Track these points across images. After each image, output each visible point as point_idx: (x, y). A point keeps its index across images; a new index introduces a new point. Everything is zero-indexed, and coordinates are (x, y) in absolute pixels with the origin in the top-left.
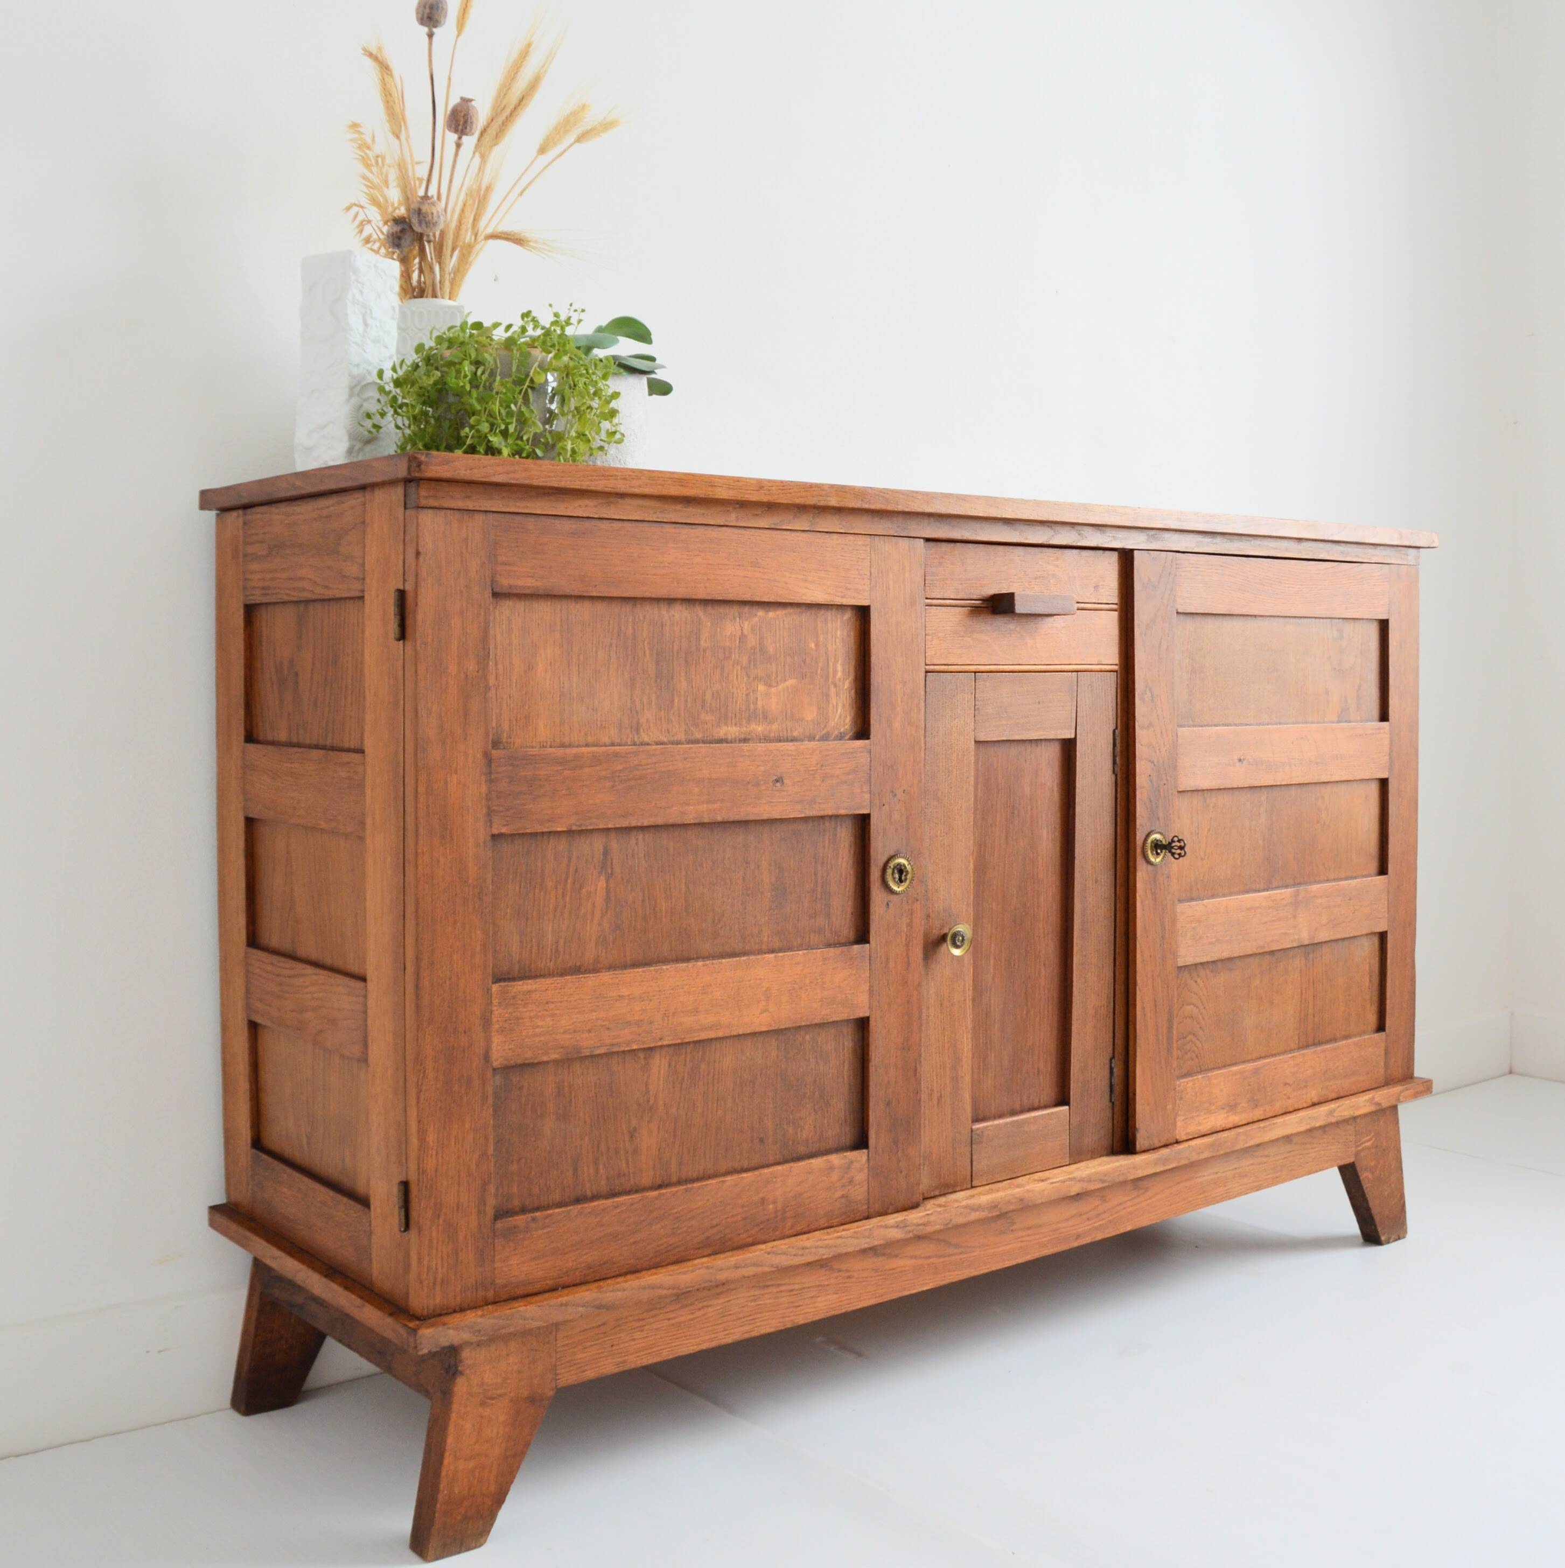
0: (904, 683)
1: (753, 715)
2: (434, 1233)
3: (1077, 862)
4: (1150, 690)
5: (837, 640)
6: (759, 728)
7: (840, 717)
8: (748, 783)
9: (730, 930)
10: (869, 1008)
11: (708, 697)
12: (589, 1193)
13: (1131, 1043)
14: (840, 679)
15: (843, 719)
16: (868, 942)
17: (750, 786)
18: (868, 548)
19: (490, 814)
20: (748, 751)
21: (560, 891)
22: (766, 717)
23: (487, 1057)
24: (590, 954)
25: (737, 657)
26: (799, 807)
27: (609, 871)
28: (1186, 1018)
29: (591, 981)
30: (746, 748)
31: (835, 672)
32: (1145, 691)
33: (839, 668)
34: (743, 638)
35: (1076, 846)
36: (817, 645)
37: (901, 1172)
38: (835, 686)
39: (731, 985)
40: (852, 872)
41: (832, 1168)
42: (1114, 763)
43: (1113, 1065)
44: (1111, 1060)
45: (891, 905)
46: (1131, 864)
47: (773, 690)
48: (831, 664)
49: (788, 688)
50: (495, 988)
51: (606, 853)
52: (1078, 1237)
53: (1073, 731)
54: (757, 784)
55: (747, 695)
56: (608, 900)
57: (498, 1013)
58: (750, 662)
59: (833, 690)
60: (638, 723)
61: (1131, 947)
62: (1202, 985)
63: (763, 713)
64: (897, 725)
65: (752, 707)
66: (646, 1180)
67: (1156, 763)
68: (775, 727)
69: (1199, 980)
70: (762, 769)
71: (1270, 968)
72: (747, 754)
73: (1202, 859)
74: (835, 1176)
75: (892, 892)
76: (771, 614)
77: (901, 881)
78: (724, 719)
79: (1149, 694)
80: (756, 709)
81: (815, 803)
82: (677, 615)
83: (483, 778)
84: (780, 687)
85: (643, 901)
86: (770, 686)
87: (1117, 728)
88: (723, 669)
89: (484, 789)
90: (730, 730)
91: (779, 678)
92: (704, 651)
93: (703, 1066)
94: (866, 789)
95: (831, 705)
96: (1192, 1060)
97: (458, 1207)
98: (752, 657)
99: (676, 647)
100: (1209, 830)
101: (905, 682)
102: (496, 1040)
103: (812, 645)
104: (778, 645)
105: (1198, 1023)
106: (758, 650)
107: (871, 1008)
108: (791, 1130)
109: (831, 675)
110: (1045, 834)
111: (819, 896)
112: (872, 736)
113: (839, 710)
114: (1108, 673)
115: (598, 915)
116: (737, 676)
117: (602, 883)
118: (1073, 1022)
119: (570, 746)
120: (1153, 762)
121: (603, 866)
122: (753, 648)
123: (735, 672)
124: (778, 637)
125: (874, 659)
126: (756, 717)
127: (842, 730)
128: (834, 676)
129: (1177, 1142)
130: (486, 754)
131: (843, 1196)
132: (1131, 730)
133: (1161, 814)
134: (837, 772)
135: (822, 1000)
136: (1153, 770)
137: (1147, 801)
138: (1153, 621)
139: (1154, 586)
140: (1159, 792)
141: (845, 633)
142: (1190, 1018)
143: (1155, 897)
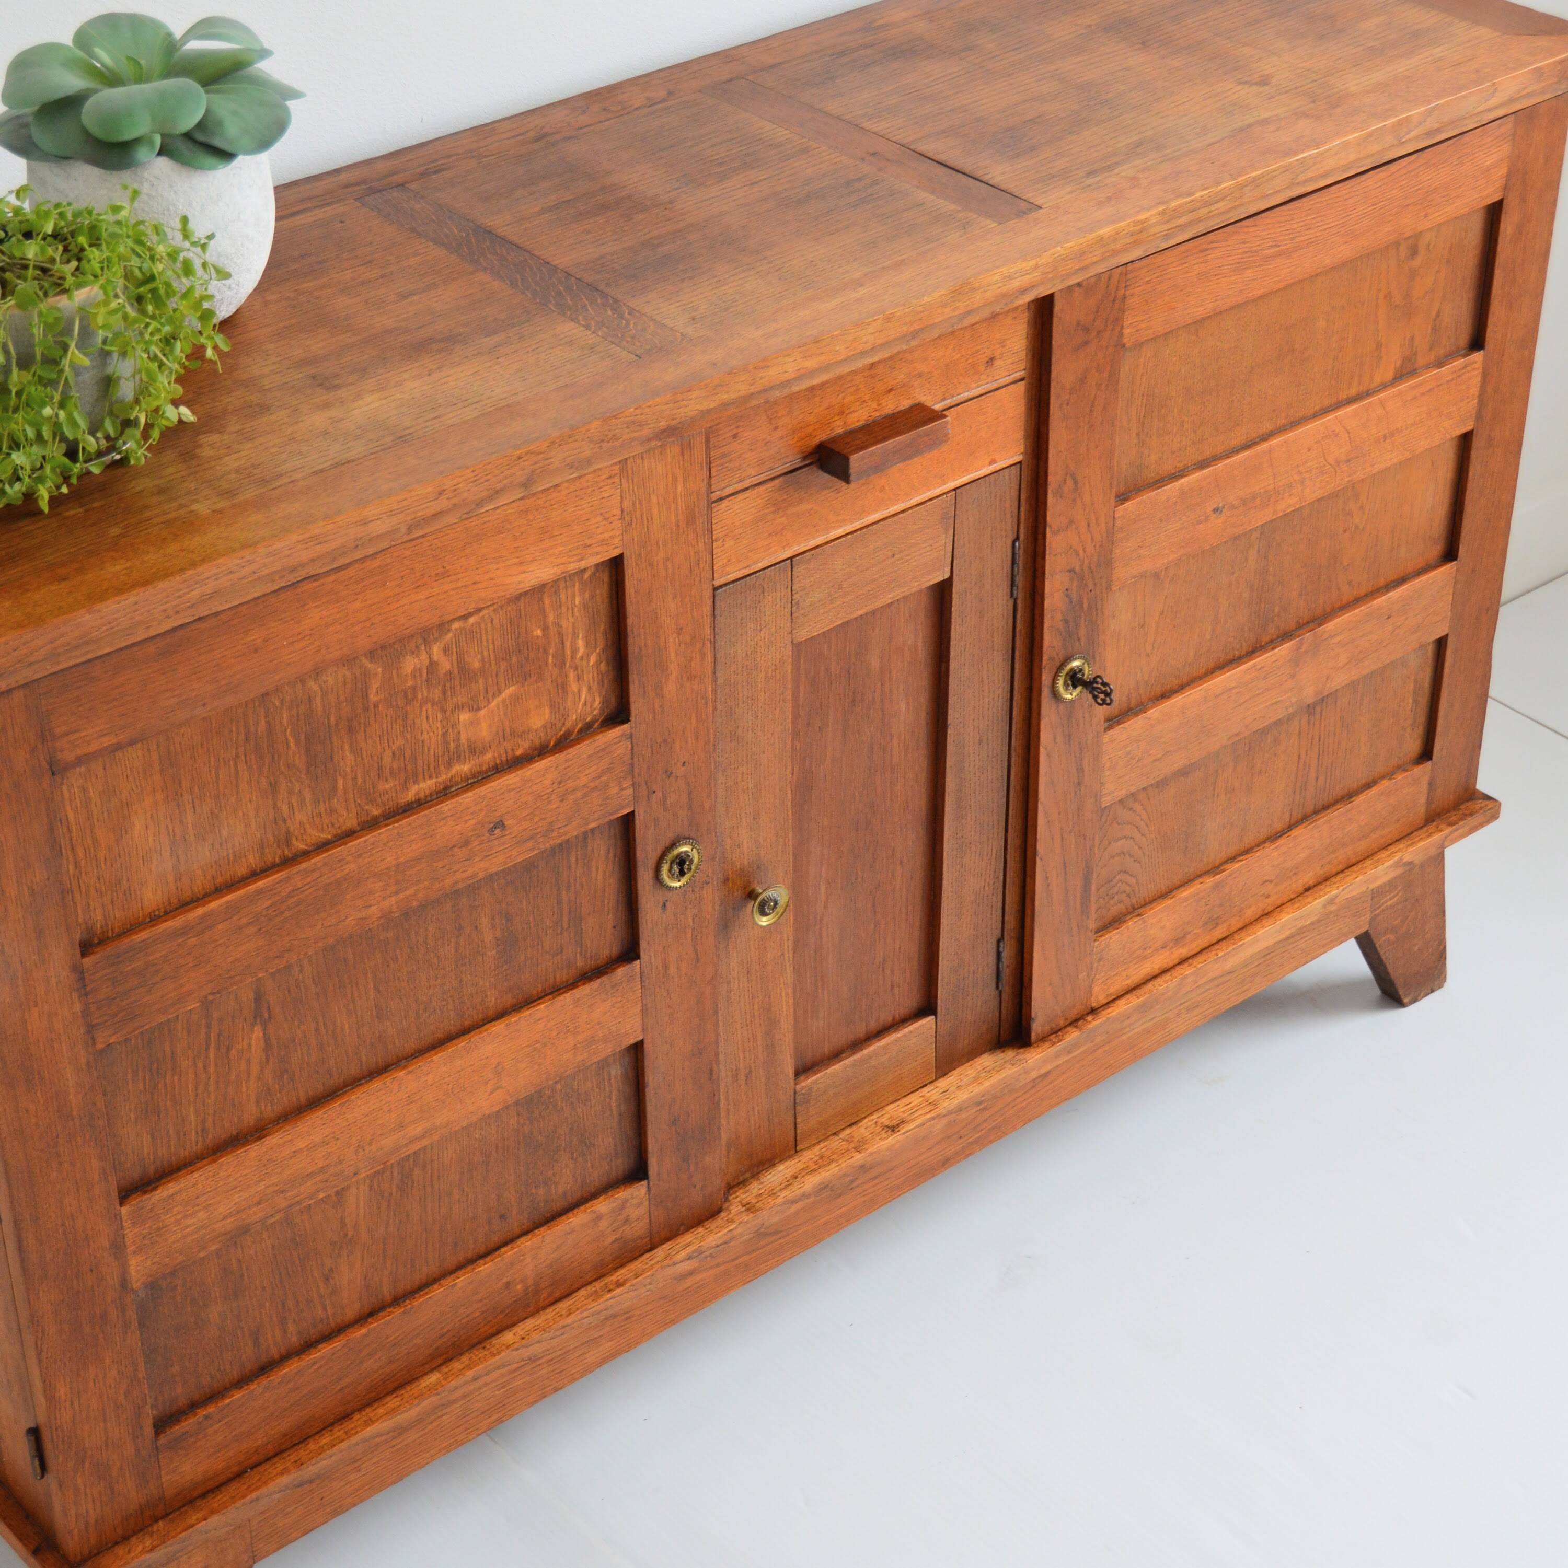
1: (454, 755)
2: (79, 1481)
3: (950, 732)
4: (1072, 475)
5: (576, 610)
6: (464, 768)
7: (585, 704)
8: (454, 846)
9: (442, 1012)
10: (643, 1030)
11: (387, 758)
12: (276, 1356)
13: (1028, 920)
14: (582, 658)
15: (589, 705)
16: (638, 957)
17: (456, 850)
18: (617, 479)
19: (91, 1029)
20: (449, 810)
21: (200, 1065)
22: (474, 750)
23: (124, 1284)
24: (250, 1111)
25: (425, 694)
26: (530, 844)
27: (266, 1015)
28: (1113, 857)
29: (255, 1151)
30: (446, 809)
31: (574, 651)
32: (1065, 479)
33: (581, 643)
34: (433, 665)
35: (951, 711)
36: (545, 629)
37: (695, 1187)
38: (576, 669)
39: (446, 1080)
40: (612, 881)
41: (600, 1217)
42: (1013, 584)
43: (1001, 949)
44: (999, 941)
45: (668, 904)
46: (1034, 706)
47: (482, 712)
48: (568, 644)
49: (504, 701)
50: (124, 1210)
51: (258, 997)
53: (948, 569)
54: (466, 843)
55: (444, 735)
56: (268, 1046)
57: (131, 1233)
58: (444, 693)
59: (572, 675)
60: (288, 832)
61: (1031, 807)
62: (1142, 810)
63: (469, 746)
64: (671, 688)
65: (452, 745)
66: (351, 1317)
67: (1077, 568)
68: (489, 758)
69: (1138, 808)
70: (472, 822)
72: (449, 814)
73: (1148, 655)
74: (603, 1224)
75: (670, 889)
76: (472, 620)
77: (682, 873)
78: (412, 777)
79: (1070, 482)
80: (458, 747)
81: (552, 830)
82: (331, 681)
83: (75, 995)
84: (493, 704)
85: (317, 1030)
86: (479, 709)
87: (1018, 538)
88: (405, 718)
89: (78, 1007)
90: (422, 787)
91: (490, 694)
92: (376, 706)
93: (416, 1172)
94: (627, 783)
95: (570, 696)
96: (1121, 900)
97: (107, 1445)
98: (448, 685)
99: (333, 719)
101: (682, 628)
102: (134, 1262)
103: (539, 632)
104: (485, 653)
105: (1132, 857)
106: (456, 671)
107: (644, 1030)
108: (541, 1192)
109: (569, 658)
110: (903, 707)
111: (565, 926)
112: (632, 718)
113: (583, 697)
114: (1009, 470)
115: (255, 1070)
116: (427, 717)
117: (258, 1032)
118: (942, 920)
121: (257, 1015)
122: (450, 673)
123: (424, 713)
124: (484, 644)
125: (631, 620)
126: (459, 757)
127: (588, 719)
128: (573, 657)
129: (1093, 1011)
130: (76, 967)
131: (615, 1241)
132: (1040, 537)
133: (1082, 632)
134: (584, 780)
135: (575, 1047)
136: (1072, 580)
137: (1061, 625)
138: (1083, 380)
139: (1087, 330)
140: (1081, 604)
141: (587, 595)
142: (1119, 855)
143: (1069, 737)
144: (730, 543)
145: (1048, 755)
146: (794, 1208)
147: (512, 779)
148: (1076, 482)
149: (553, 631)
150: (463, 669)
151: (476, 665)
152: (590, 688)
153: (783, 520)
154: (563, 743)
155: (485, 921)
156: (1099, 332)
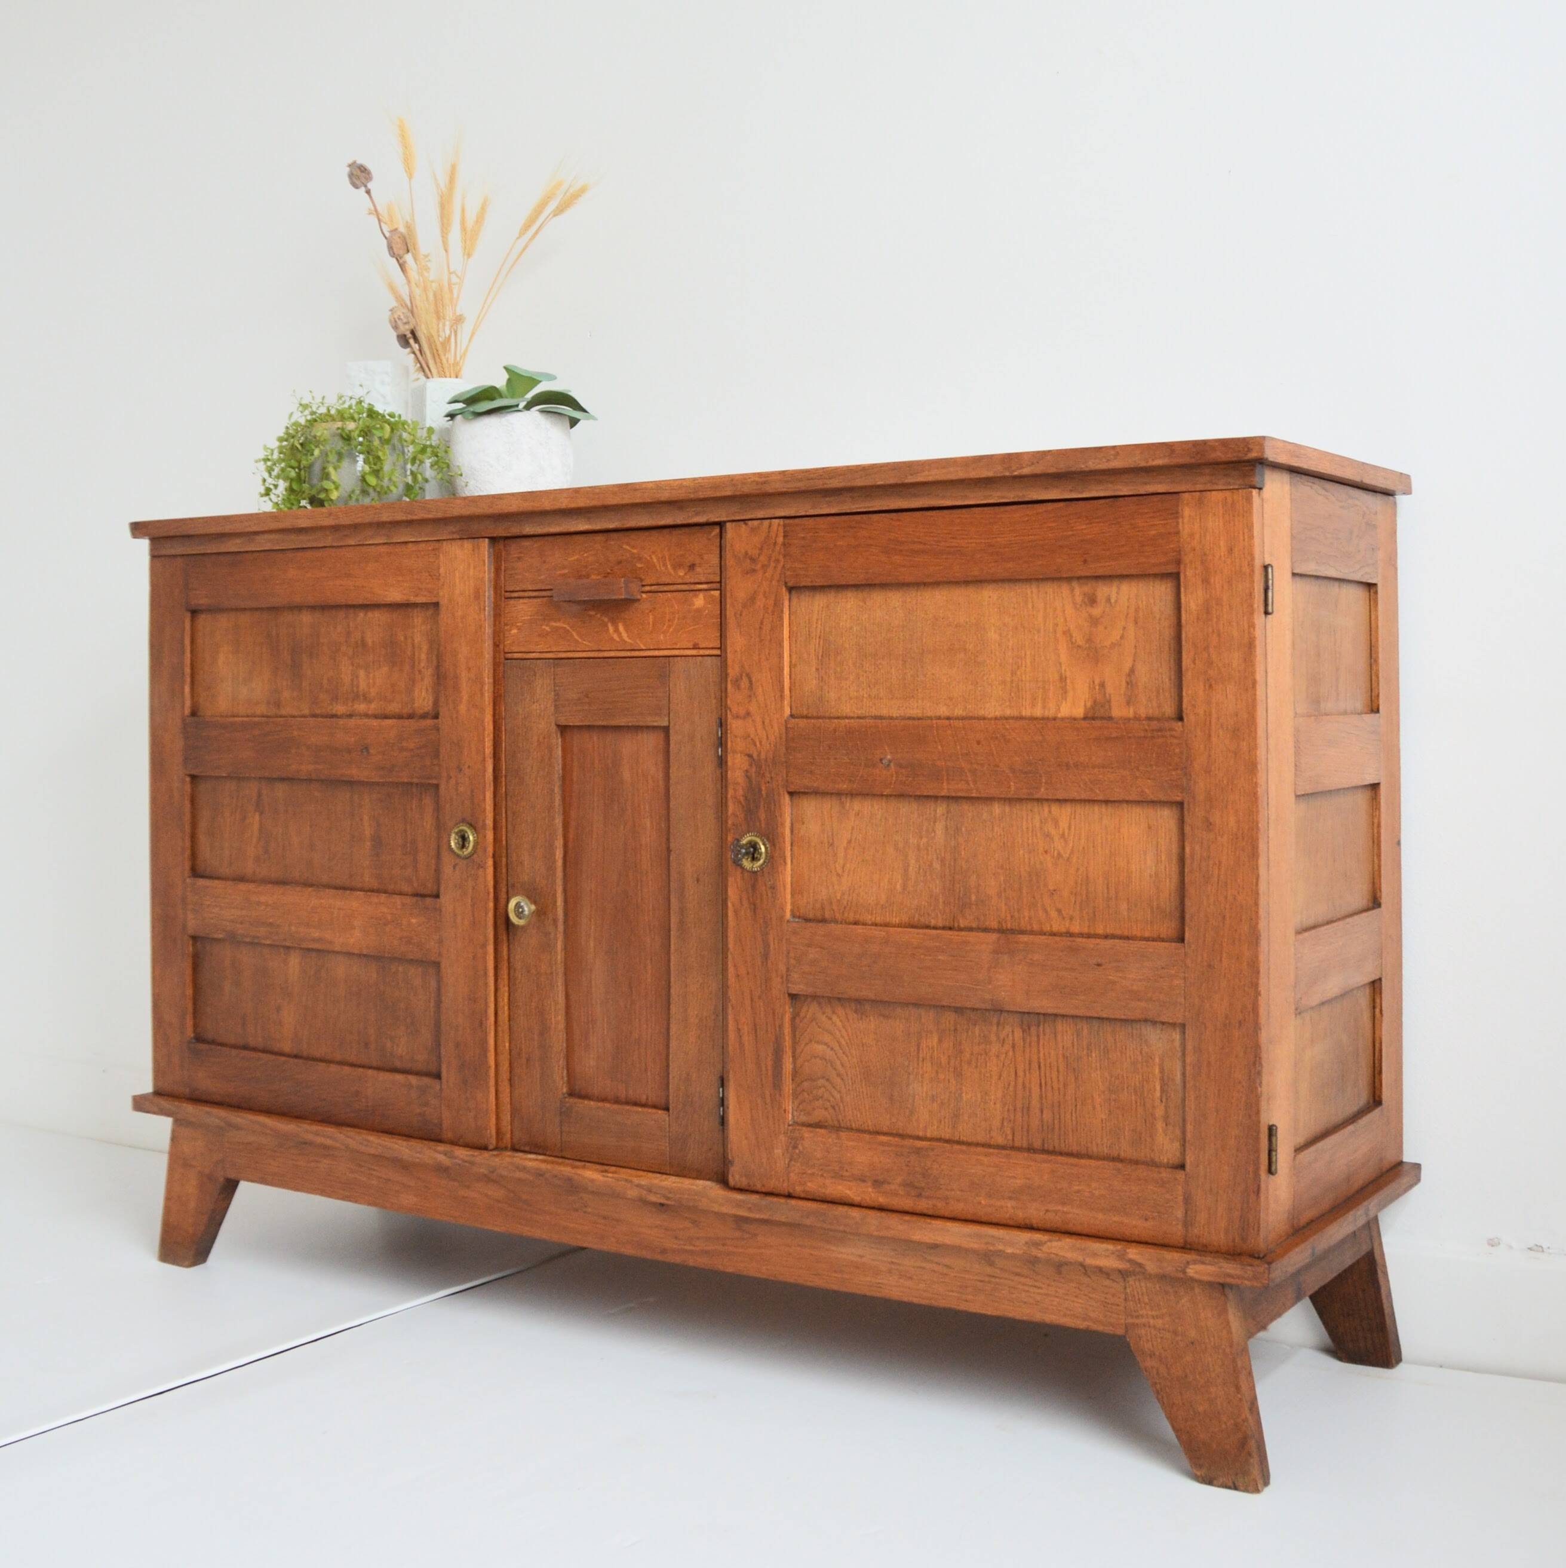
0: (469, 669)
1: (356, 697)
4: (748, 675)
5: (422, 633)
6: (361, 707)
7: (424, 698)
8: (343, 750)
11: (325, 681)
14: (424, 667)
15: (427, 700)
16: (439, 896)
17: (344, 753)
18: (437, 552)
19: (186, 760)
20: (342, 724)
21: (232, 820)
22: (366, 699)
23: (184, 927)
24: (250, 868)
25: (345, 650)
26: (381, 773)
27: (261, 809)
28: (815, 1057)
29: (242, 886)
32: (741, 676)
34: (349, 634)
36: (406, 638)
37: (470, 1112)
40: (435, 834)
41: (411, 1086)
42: (718, 755)
44: (721, 1079)
45: (457, 867)
47: (371, 676)
48: (417, 654)
49: (381, 674)
50: (188, 880)
51: (259, 795)
52: (664, 1251)
53: (668, 720)
54: (350, 752)
55: (352, 680)
56: (261, 830)
57: (190, 898)
58: (353, 653)
59: (418, 676)
60: (279, 701)
62: (839, 1024)
63: (364, 695)
64: (463, 708)
65: (355, 690)
66: (287, 1047)
67: (755, 756)
68: (373, 706)
69: (835, 1018)
70: (353, 740)
71: (955, 1030)
72: (342, 727)
74: (413, 1094)
75: (458, 855)
76: (370, 614)
77: (463, 847)
78: (335, 699)
79: (745, 680)
80: (357, 691)
81: (394, 771)
83: (182, 735)
84: (376, 673)
86: (369, 673)
87: (720, 717)
88: (334, 659)
89: (181, 743)
90: (340, 709)
91: (376, 666)
92: (323, 645)
94: (437, 762)
95: (416, 689)
96: (826, 1109)
98: (355, 649)
99: (303, 643)
100: (849, 842)
102: (190, 916)
103: (402, 638)
104: (375, 639)
105: (835, 1069)
107: (440, 955)
108: (389, 1044)
109: (416, 663)
110: (648, 824)
111: (408, 851)
112: (439, 717)
113: (423, 693)
114: (709, 658)
115: (255, 840)
116: (344, 665)
117: (257, 818)
119: (238, 716)
120: (750, 756)
121: (257, 805)
122: (356, 642)
123: (343, 662)
124: (374, 632)
127: (426, 711)
128: (419, 664)
129: (789, 1196)
130: (183, 720)
131: (420, 1114)
133: (762, 815)
134: (412, 745)
135: (401, 939)
136: (751, 765)
137: (742, 799)
138: (752, 599)
139: (753, 560)
140: (760, 790)
141: (429, 627)
142: (821, 1059)
143: (754, 908)
144: (514, 631)
145: (736, 912)
146: (518, 1175)
147: (375, 723)
148: (751, 682)
149: (409, 641)
150: (364, 644)
151: (369, 641)
152: (427, 690)
153: (547, 629)
154: (410, 716)
155: (366, 818)
156: (763, 566)
